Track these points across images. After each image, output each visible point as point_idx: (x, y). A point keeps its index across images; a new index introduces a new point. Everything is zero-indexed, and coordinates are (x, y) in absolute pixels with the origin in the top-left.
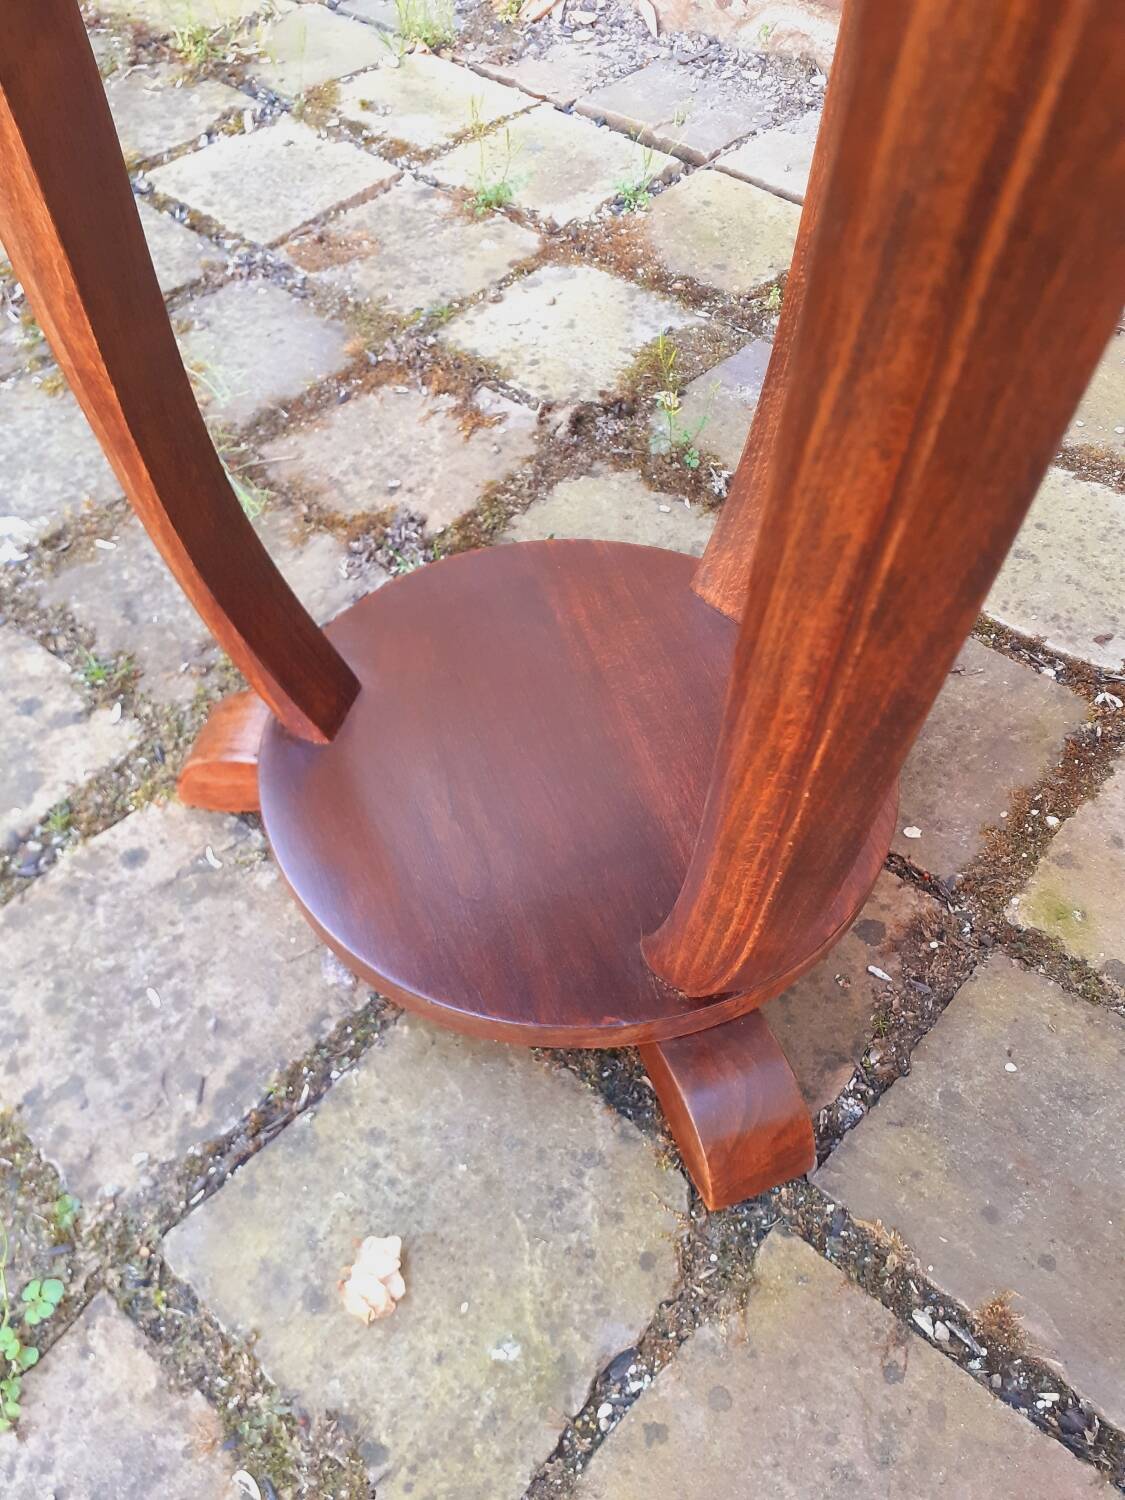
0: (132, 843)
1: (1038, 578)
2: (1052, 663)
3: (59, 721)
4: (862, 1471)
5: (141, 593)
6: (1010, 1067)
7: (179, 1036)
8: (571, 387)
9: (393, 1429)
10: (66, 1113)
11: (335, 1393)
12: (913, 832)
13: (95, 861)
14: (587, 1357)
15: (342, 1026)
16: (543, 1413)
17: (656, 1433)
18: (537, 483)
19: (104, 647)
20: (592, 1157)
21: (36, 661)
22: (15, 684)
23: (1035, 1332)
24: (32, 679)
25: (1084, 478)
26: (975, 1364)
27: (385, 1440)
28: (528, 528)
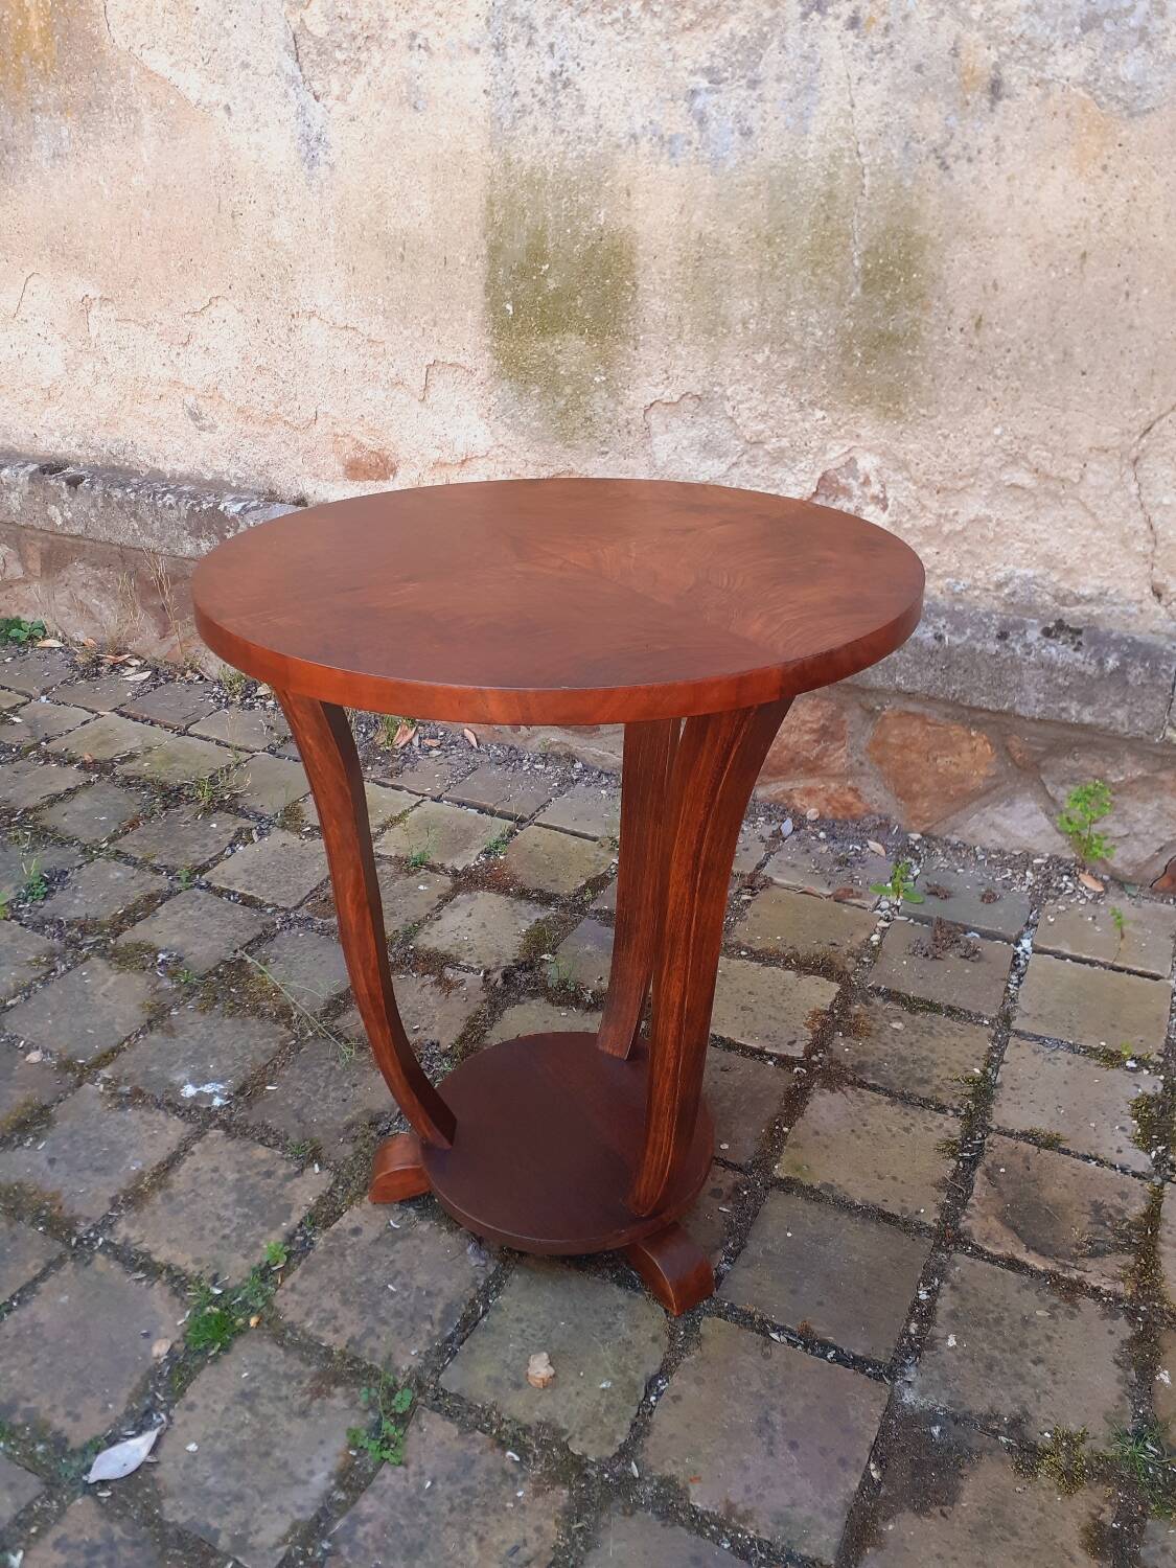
0: (352, 1225)
1: (755, 1019)
2: (771, 1059)
3: (288, 1177)
4: (763, 1392)
5: (302, 1108)
6: (789, 1235)
7: (412, 1300)
8: (495, 959)
9: (567, 1422)
10: (371, 1342)
11: (538, 1415)
12: (725, 1146)
13: (336, 1236)
14: (640, 1378)
15: (487, 1281)
16: (628, 1402)
17: (676, 1399)
18: (492, 1013)
19: (294, 1138)
20: (619, 1307)
21: (261, 1152)
22: (255, 1165)
23: (820, 1329)
24: (263, 1161)
25: (767, 965)
26: (799, 1347)
27: (565, 1426)
28: (495, 1036)
